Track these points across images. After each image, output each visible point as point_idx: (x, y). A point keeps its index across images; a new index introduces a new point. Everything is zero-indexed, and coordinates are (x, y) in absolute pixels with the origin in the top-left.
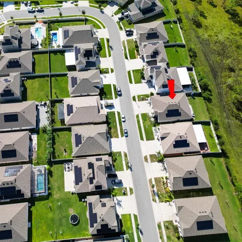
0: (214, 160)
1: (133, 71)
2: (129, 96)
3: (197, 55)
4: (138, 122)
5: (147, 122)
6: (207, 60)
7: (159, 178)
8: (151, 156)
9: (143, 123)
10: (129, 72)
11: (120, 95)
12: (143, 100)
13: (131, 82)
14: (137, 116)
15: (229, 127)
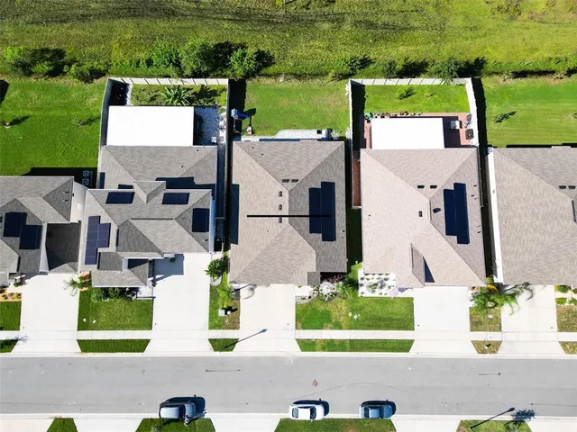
0: (493, 110)
1: (82, 326)
2: (209, 367)
3: (53, 47)
4: (331, 345)
5: (335, 314)
6: (84, 18)
7: (560, 314)
8: (476, 325)
9: (338, 326)
10: (86, 346)
11: (199, 404)
12: (233, 309)
13: (141, 345)
14: (306, 345)
15: (371, 25)
